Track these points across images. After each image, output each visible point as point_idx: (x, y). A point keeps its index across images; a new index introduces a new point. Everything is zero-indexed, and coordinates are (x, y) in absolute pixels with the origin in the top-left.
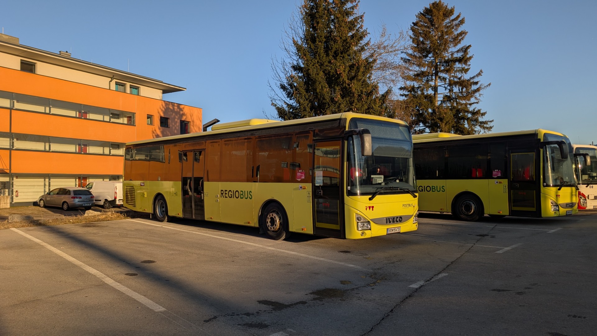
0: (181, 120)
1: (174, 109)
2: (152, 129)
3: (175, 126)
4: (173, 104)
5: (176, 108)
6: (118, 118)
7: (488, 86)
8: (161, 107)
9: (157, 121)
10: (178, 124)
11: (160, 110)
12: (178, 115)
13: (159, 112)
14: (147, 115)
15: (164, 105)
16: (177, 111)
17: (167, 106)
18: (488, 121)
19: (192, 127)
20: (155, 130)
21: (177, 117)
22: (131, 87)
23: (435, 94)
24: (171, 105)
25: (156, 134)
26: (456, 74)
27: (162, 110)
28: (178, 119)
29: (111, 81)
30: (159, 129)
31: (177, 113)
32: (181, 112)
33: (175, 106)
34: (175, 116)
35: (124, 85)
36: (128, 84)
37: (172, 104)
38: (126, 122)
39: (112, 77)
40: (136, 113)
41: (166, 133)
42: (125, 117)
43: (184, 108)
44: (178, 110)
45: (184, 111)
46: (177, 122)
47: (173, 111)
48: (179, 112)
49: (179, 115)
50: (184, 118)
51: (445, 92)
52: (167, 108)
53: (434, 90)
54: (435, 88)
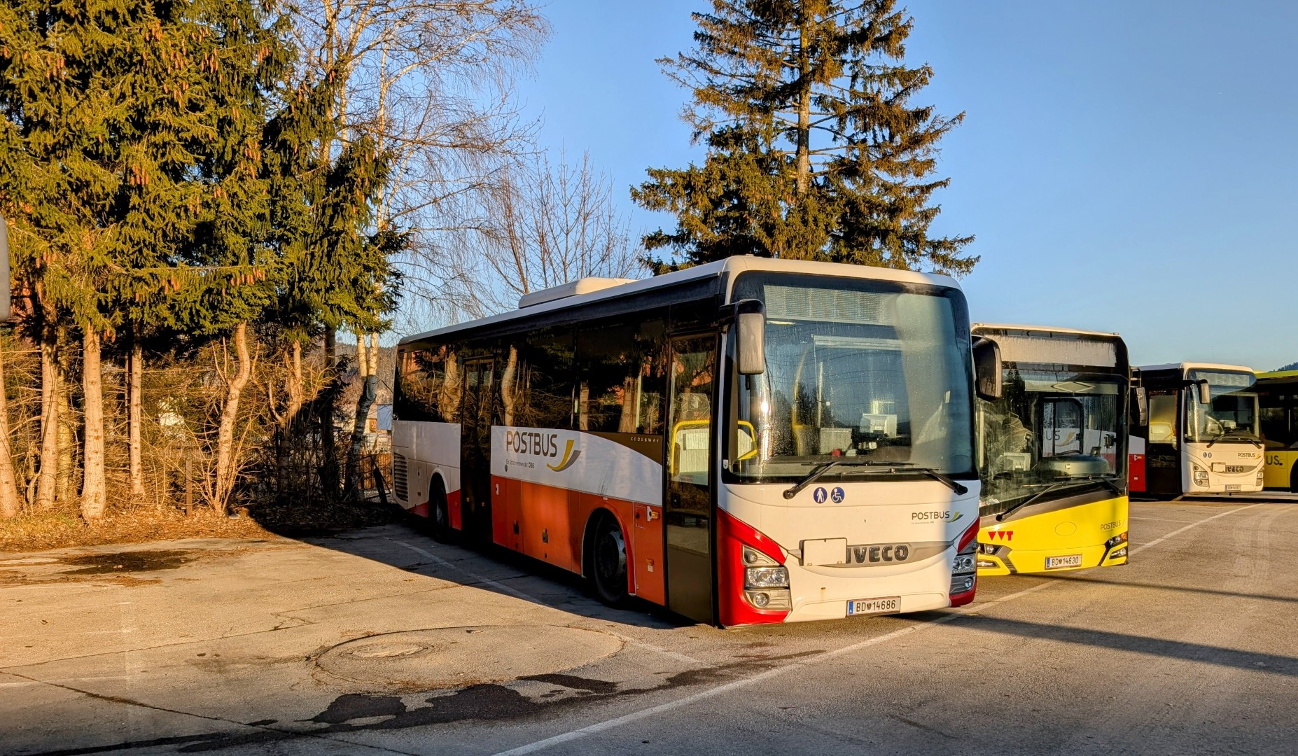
7: (957, 121)
18: (955, 241)
23: (798, 153)
26: (868, 86)
51: (833, 145)
53: (796, 138)
54: (798, 132)
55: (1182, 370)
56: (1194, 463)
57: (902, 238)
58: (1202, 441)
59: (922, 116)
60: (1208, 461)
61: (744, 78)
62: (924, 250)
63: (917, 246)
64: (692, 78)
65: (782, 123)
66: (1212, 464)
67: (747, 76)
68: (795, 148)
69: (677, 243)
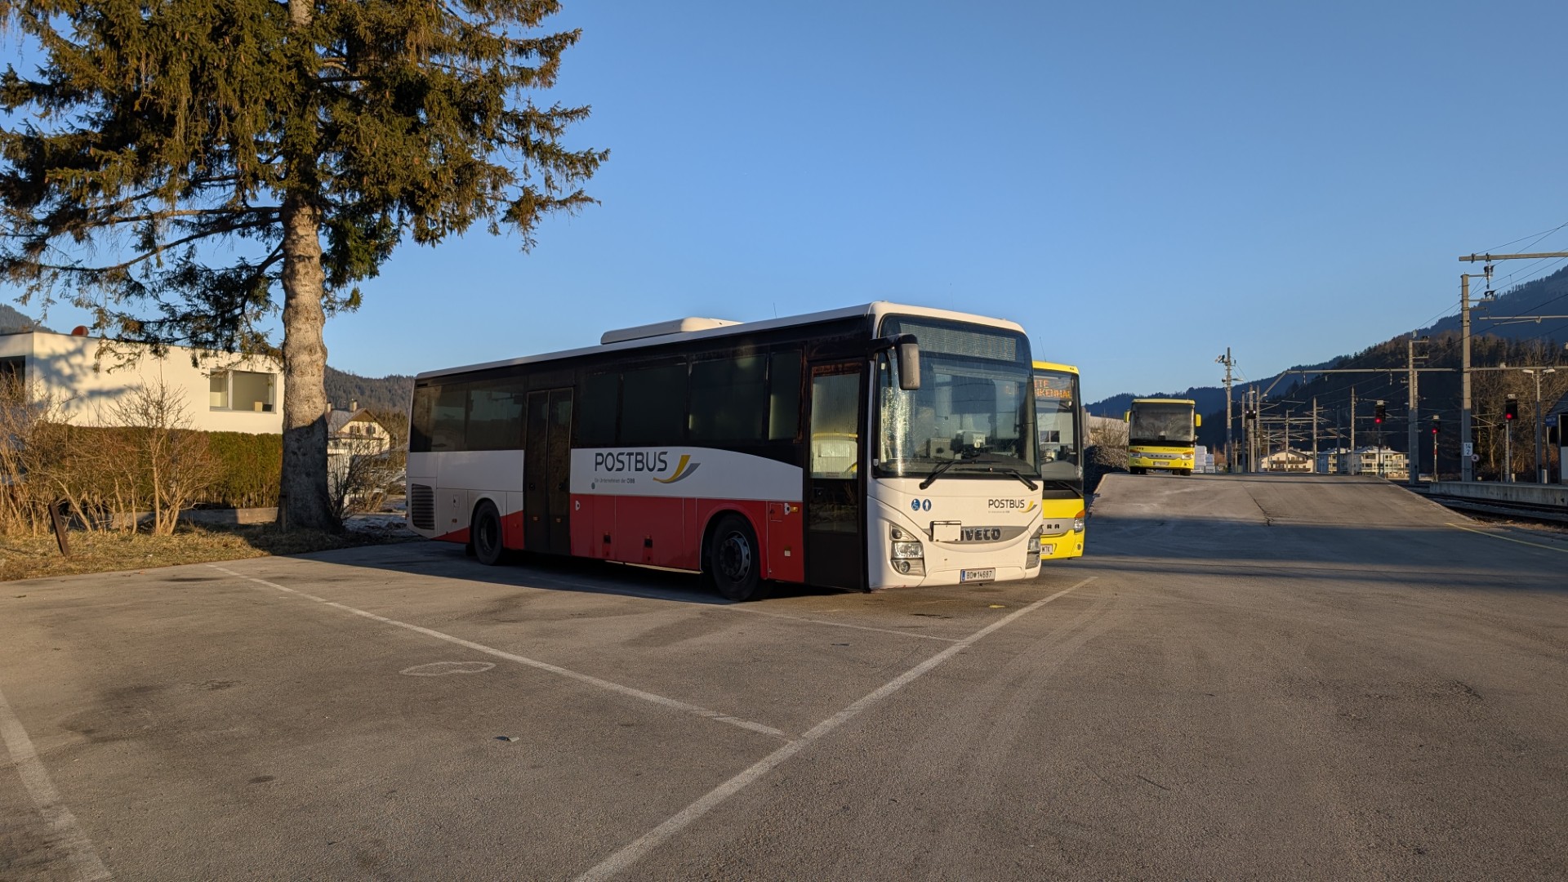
55: (873, 317)
56: (892, 523)
58: (909, 475)
60: (923, 518)
66: (932, 524)
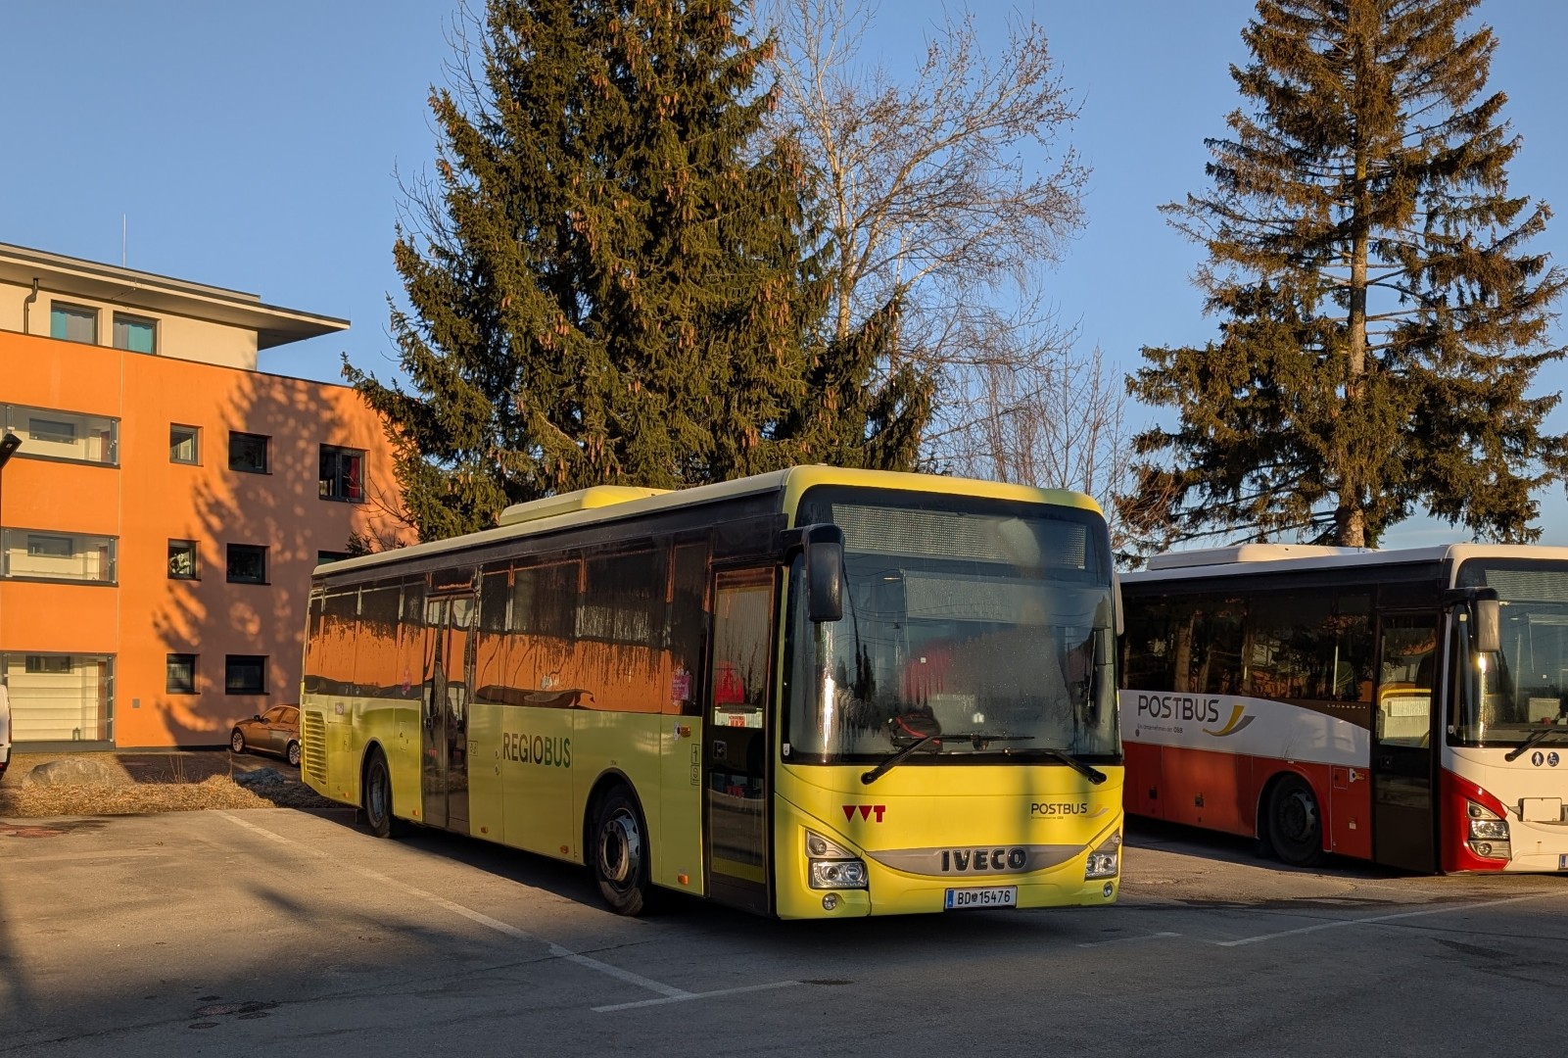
0: (323, 446)
1: (292, 401)
2: (195, 479)
3: (299, 467)
4: (288, 383)
5: (302, 397)
6: (70, 440)
8: (236, 396)
9: (215, 451)
10: (312, 459)
11: (229, 409)
12: (313, 427)
13: (223, 416)
14: (172, 424)
15: (247, 386)
16: (307, 410)
17: (263, 392)
19: (373, 472)
20: (206, 485)
21: (305, 433)
22: (119, 318)
23: (1350, 320)
24: (279, 387)
25: (211, 500)
26: (1452, 226)
27: (238, 408)
28: (309, 441)
29: (31, 299)
30: (225, 478)
31: (305, 418)
32: (327, 415)
33: (301, 391)
34: (296, 428)
35: (92, 313)
36: (107, 311)
37: (283, 384)
38: (96, 455)
39: (31, 282)
40: (120, 419)
41: (258, 494)
42: (95, 433)
43: (337, 399)
44: (313, 406)
45: (338, 412)
46: (304, 452)
47: (289, 409)
48: (317, 414)
49: (317, 424)
50: (337, 438)
51: (1400, 307)
52: (260, 398)
53: (1348, 300)
54: (1351, 292)
57: (1500, 434)
59: (1531, 268)
61: (1277, 225)
62: (1534, 450)
63: (1524, 446)
64: (1207, 228)
65: (1330, 281)
67: (1282, 222)
68: (1346, 313)
69: (1180, 443)
